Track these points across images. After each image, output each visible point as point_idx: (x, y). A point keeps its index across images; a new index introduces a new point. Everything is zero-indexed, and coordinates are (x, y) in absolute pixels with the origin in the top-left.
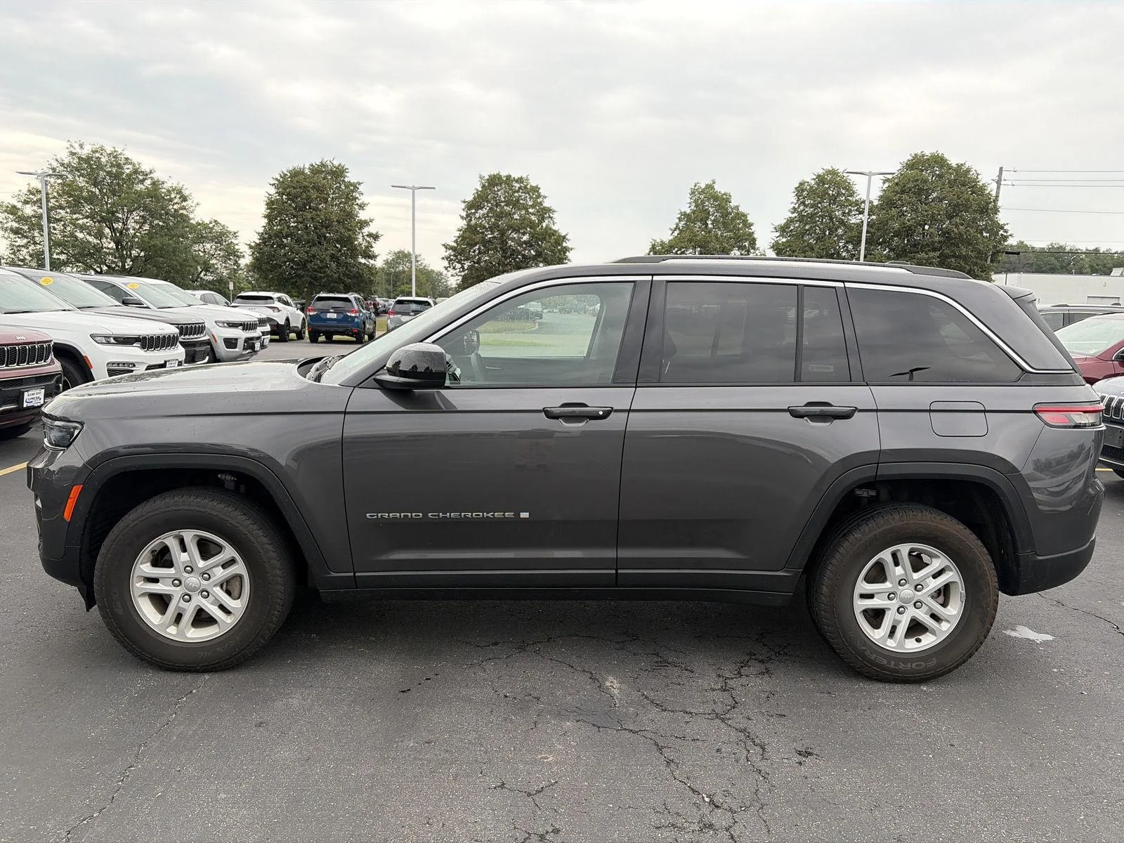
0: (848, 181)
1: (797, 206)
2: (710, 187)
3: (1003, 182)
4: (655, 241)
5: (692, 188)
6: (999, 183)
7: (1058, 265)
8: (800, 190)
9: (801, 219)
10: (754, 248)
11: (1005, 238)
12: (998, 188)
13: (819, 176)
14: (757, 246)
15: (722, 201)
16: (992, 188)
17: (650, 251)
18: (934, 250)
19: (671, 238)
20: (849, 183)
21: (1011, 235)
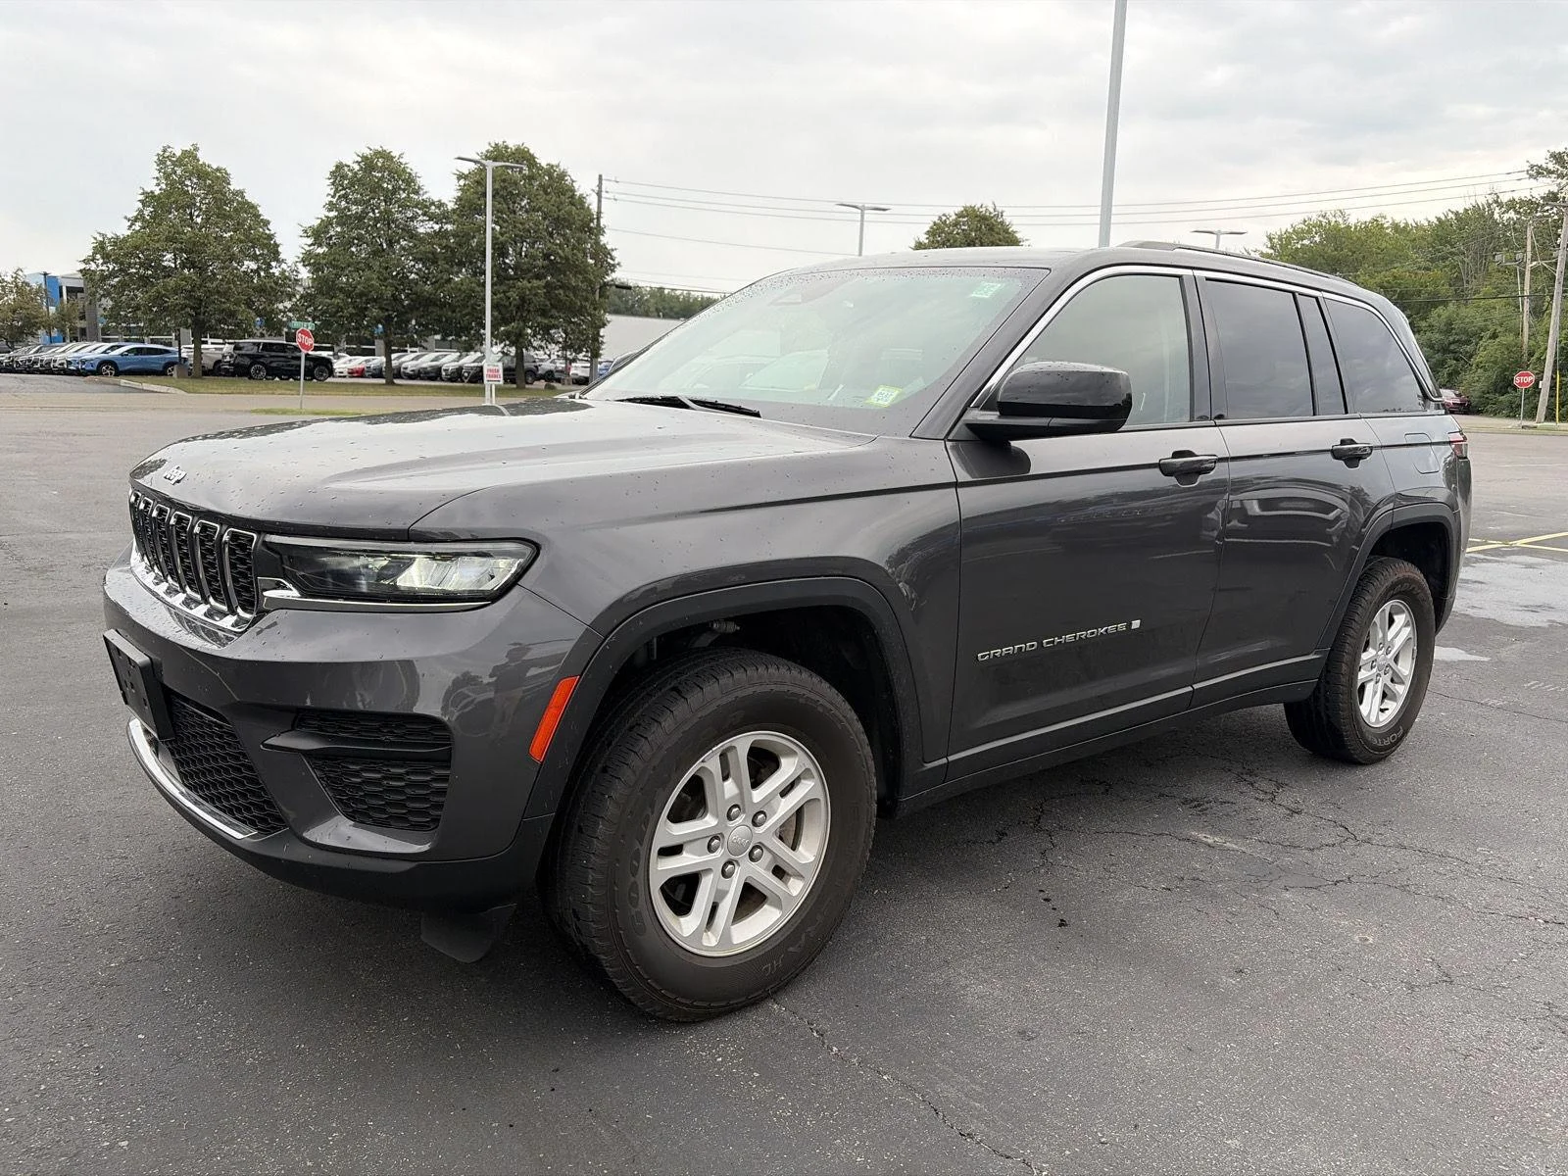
0: (408, 170)
1: (334, 200)
2: (190, 155)
3: (604, 194)
4: (104, 236)
5: (158, 155)
6: (599, 194)
7: (622, 306)
8: (338, 173)
9: (343, 219)
10: (278, 261)
11: (613, 268)
12: (599, 201)
13: (365, 158)
14: (282, 256)
15: (214, 181)
16: (592, 202)
17: (95, 253)
18: (538, 277)
19: (129, 233)
20: (410, 174)
21: (618, 264)
